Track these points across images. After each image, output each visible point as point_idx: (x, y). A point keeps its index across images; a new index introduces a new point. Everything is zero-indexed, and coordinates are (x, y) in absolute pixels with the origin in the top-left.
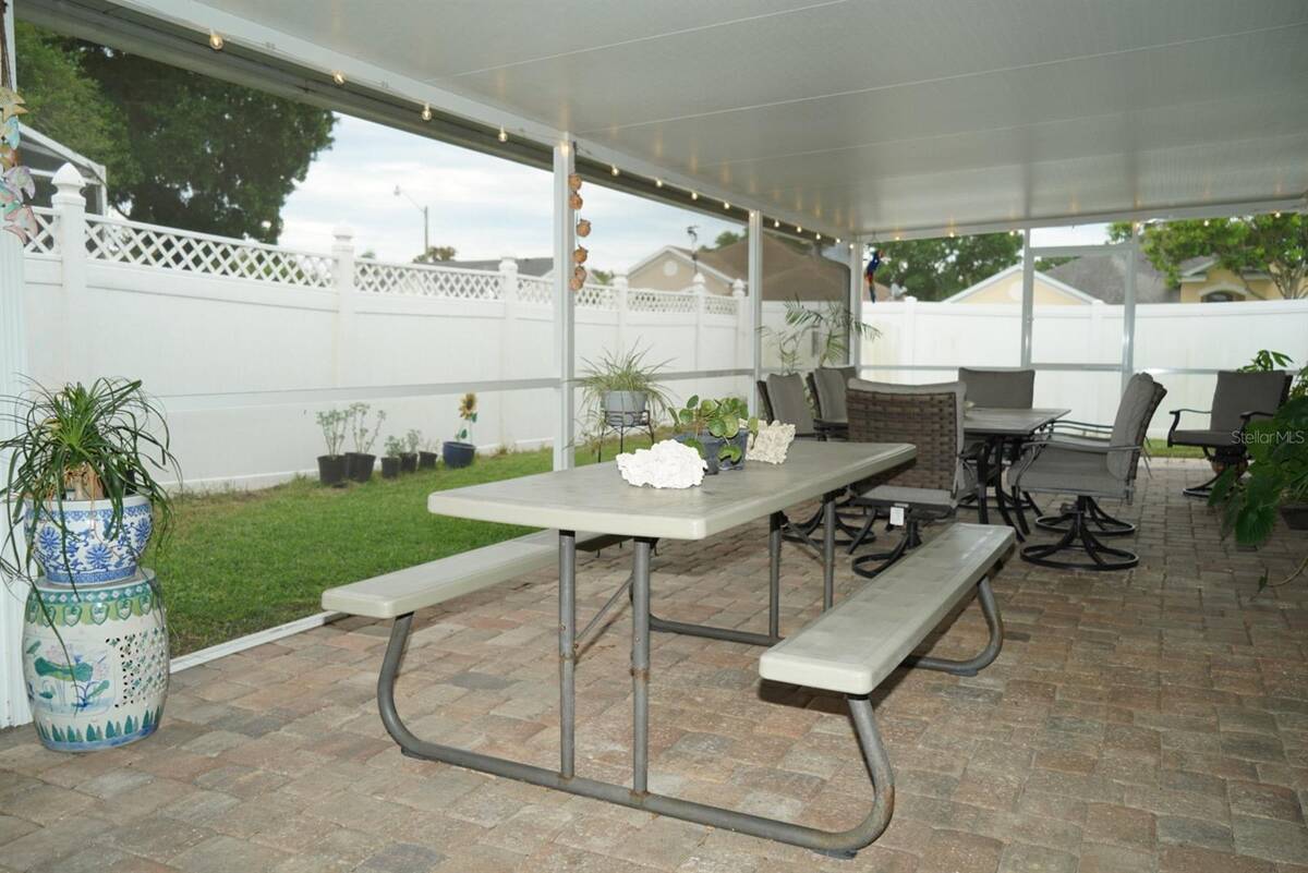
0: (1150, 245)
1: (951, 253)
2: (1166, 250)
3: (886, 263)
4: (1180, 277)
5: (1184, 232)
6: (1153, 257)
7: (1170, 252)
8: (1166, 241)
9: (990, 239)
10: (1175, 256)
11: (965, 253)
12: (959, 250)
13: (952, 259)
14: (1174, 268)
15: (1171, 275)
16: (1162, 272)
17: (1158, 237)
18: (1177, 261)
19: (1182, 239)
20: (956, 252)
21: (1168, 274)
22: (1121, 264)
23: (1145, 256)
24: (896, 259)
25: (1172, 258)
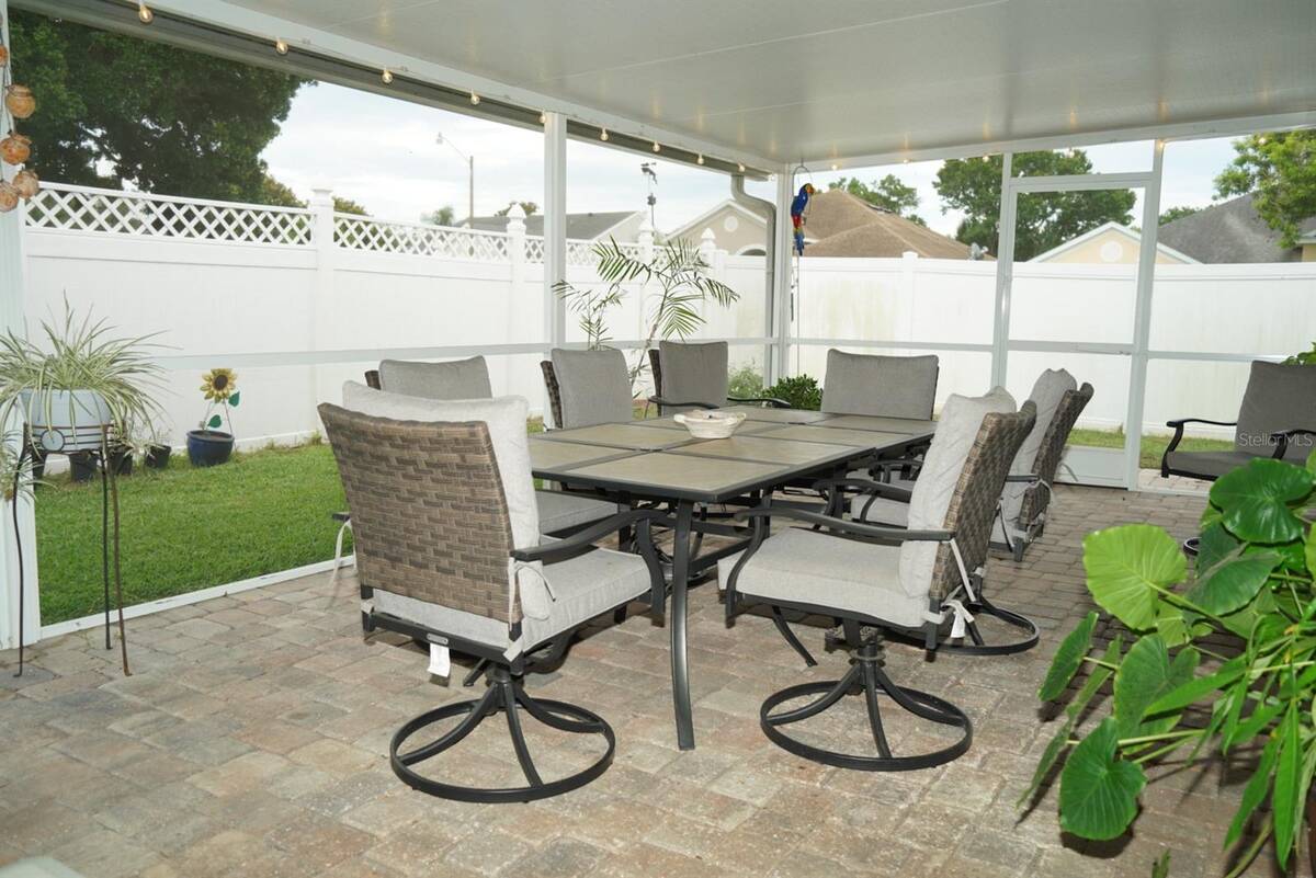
0: (1263, 200)
1: (1053, 212)
2: (1283, 207)
3: (981, 222)
4: (1298, 237)
5: (1303, 185)
6: (1266, 214)
7: (1286, 208)
8: (1282, 195)
9: (1098, 195)
10: (1293, 213)
11: (1069, 212)
12: (1063, 208)
13: (1054, 218)
14: (1292, 226)
15: (1288, 235)
16: (1277, 231)
17: (1273, 192)
18: (1296, 218)
19: (1301, 193)
20: (1059, 211)
21: (1283, 234)
22: (1234, 223)
23: (1258, 213)
24: (991, 218)
25: (1289, 216)
